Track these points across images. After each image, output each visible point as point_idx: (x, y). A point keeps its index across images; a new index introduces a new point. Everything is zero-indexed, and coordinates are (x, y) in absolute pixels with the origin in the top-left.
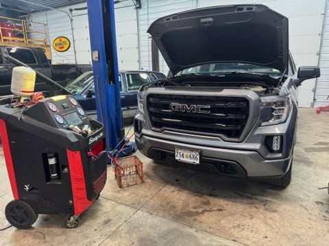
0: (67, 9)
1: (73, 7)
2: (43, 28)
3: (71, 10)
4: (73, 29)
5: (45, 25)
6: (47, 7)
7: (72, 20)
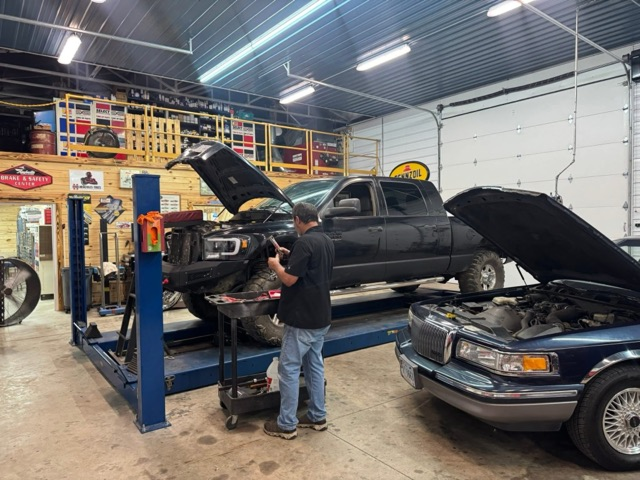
0: (433, 106)
1: (446, 101)
2: (374, 148)
3: (441, 108)
4: (439, 145)
5: (378, 141)
6: (401, 105)
7: (440, 127)
